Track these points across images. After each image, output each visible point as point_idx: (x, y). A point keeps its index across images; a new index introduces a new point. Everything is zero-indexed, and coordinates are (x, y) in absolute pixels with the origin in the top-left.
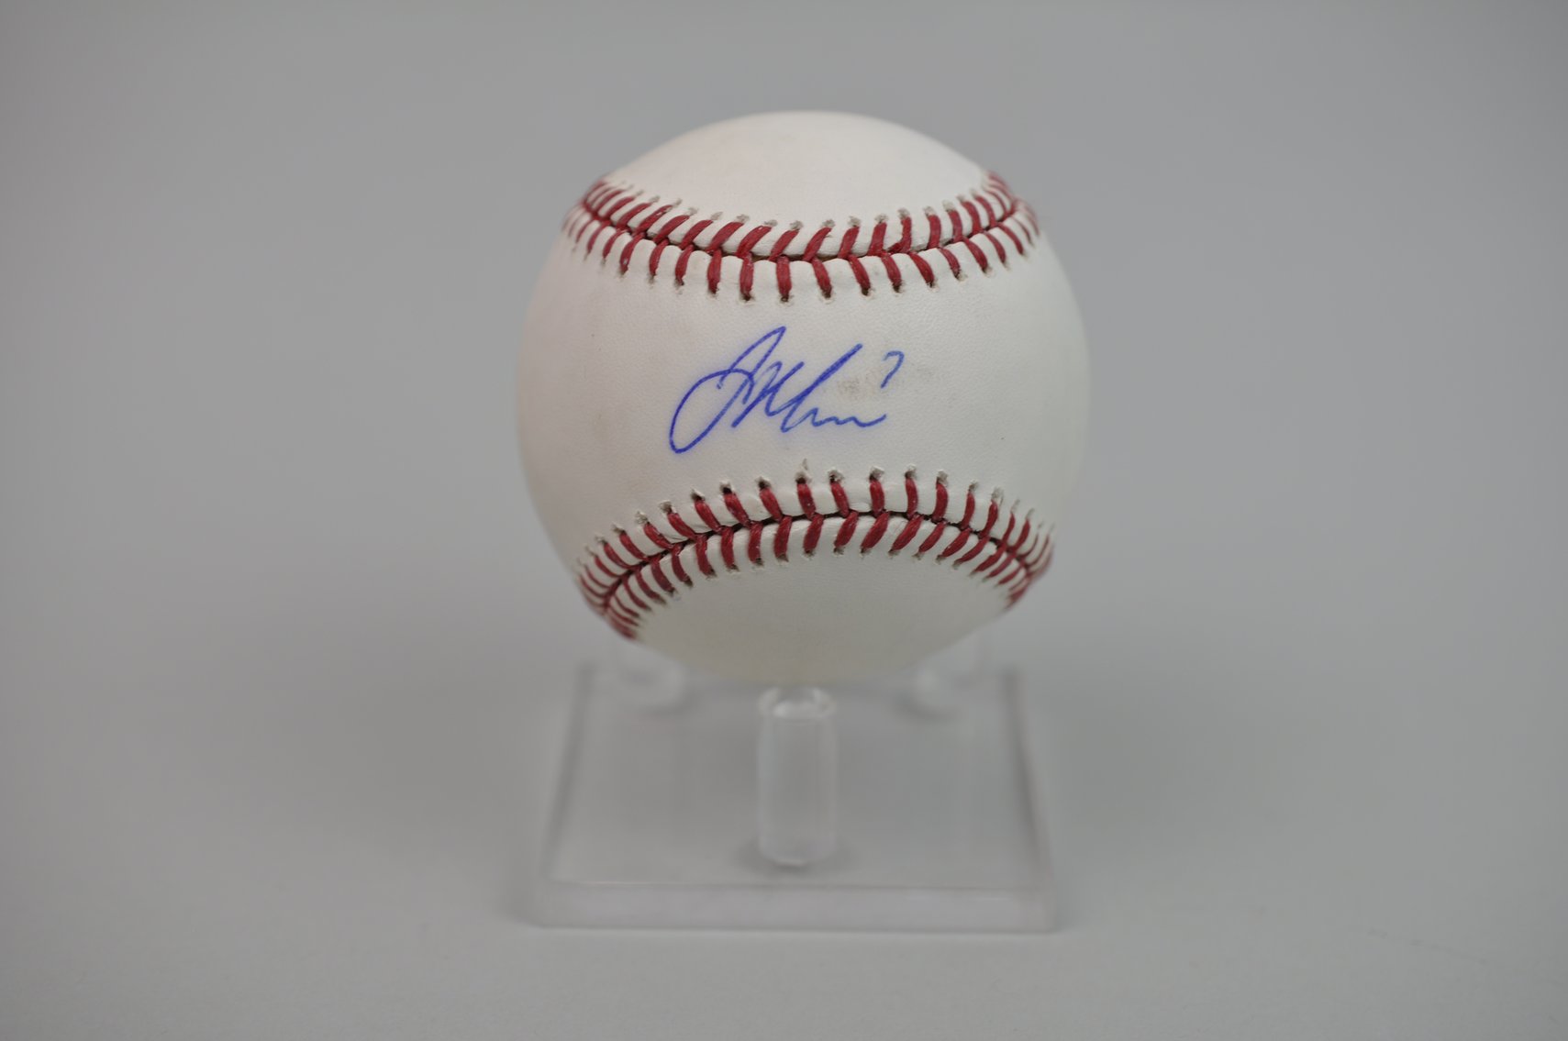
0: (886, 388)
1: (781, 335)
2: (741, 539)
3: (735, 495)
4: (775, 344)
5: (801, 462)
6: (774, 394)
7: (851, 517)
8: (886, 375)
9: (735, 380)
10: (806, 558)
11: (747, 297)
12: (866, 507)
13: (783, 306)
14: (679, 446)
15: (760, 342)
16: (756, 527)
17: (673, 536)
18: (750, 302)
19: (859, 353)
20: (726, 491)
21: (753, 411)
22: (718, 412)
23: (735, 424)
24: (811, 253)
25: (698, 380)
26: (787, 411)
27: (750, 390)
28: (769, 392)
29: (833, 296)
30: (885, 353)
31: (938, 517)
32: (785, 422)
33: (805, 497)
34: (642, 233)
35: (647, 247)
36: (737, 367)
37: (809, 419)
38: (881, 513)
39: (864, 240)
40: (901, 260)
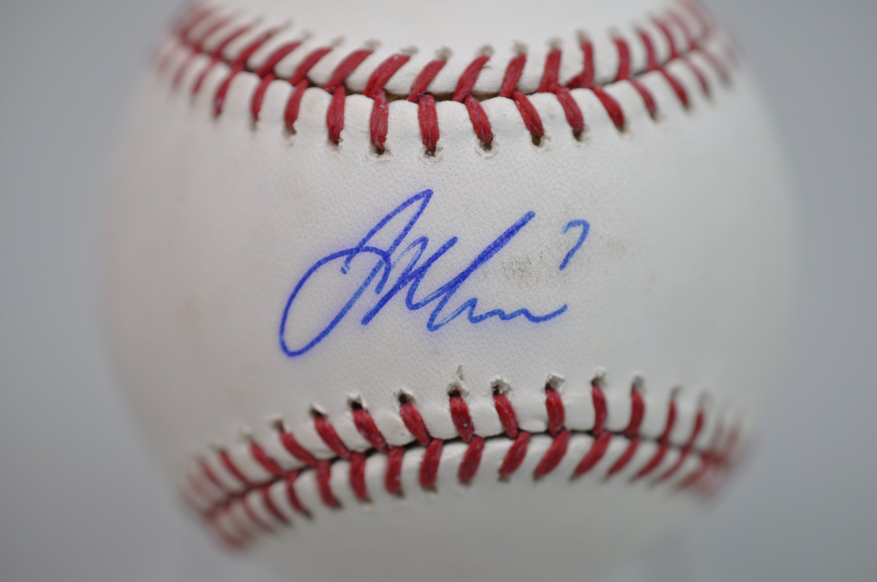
0: (566, 270)
1: (427, 201)
2: (376, 467)
3: (367, 411)
4: (419, 214)
5: (456, 370)
6: (418, 281)
7: (521, 439)
8: (566, 252)
9: (365, 262)
10: (461, 490)
11: (380, 150)
12: (541, 426)
13: (429, 161)
14: (293, 346)
15: (398, 211)
16: (395, 454)
17: (287, 460)
18: (384, 157)
19: (531, 223)
20: (356, 406)
21: (390, 302)
22: (343, 304)
23: (367, 320)
24: (464, 91)
25: (315, 262)
26: (436, 302)
27: (386, 276)
28: (411, 278)
29: (495, 148)
30: (565, 224)
31: (632, 433)
32: (432, 318)
33: (461, 415)
34: (241, 64)
35: (247, 83)
36: (367, 244)
37: (465, 313)
38: (559, 432)
39: (533, 72)
40: (583, 98)
